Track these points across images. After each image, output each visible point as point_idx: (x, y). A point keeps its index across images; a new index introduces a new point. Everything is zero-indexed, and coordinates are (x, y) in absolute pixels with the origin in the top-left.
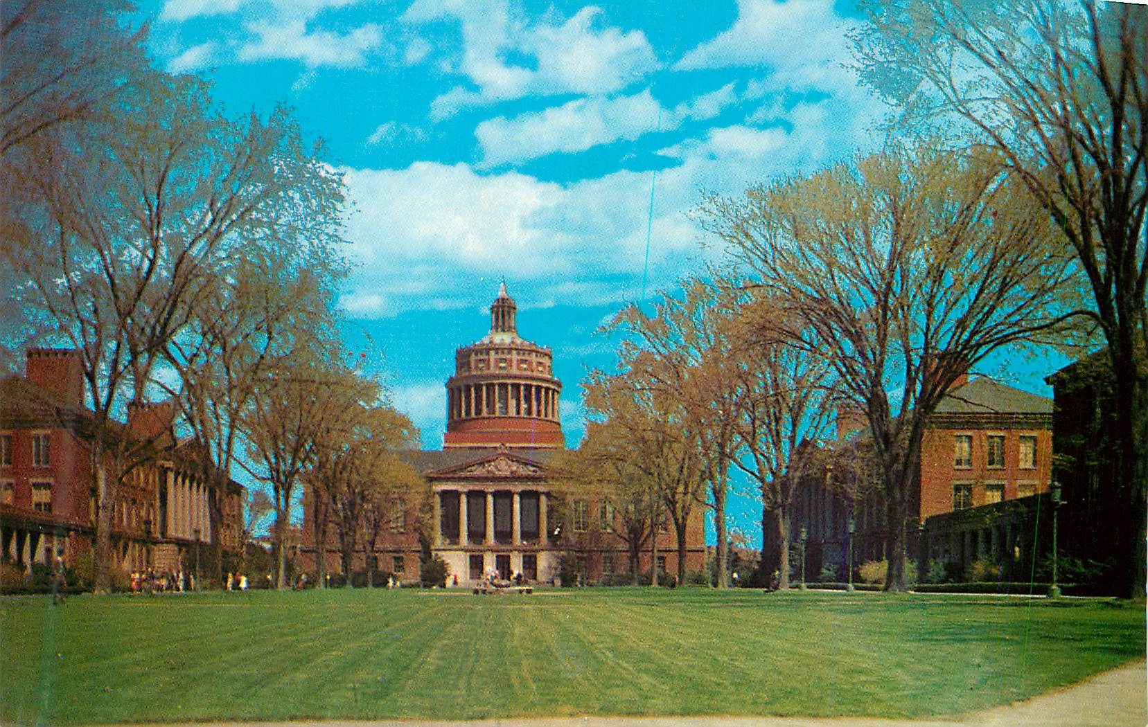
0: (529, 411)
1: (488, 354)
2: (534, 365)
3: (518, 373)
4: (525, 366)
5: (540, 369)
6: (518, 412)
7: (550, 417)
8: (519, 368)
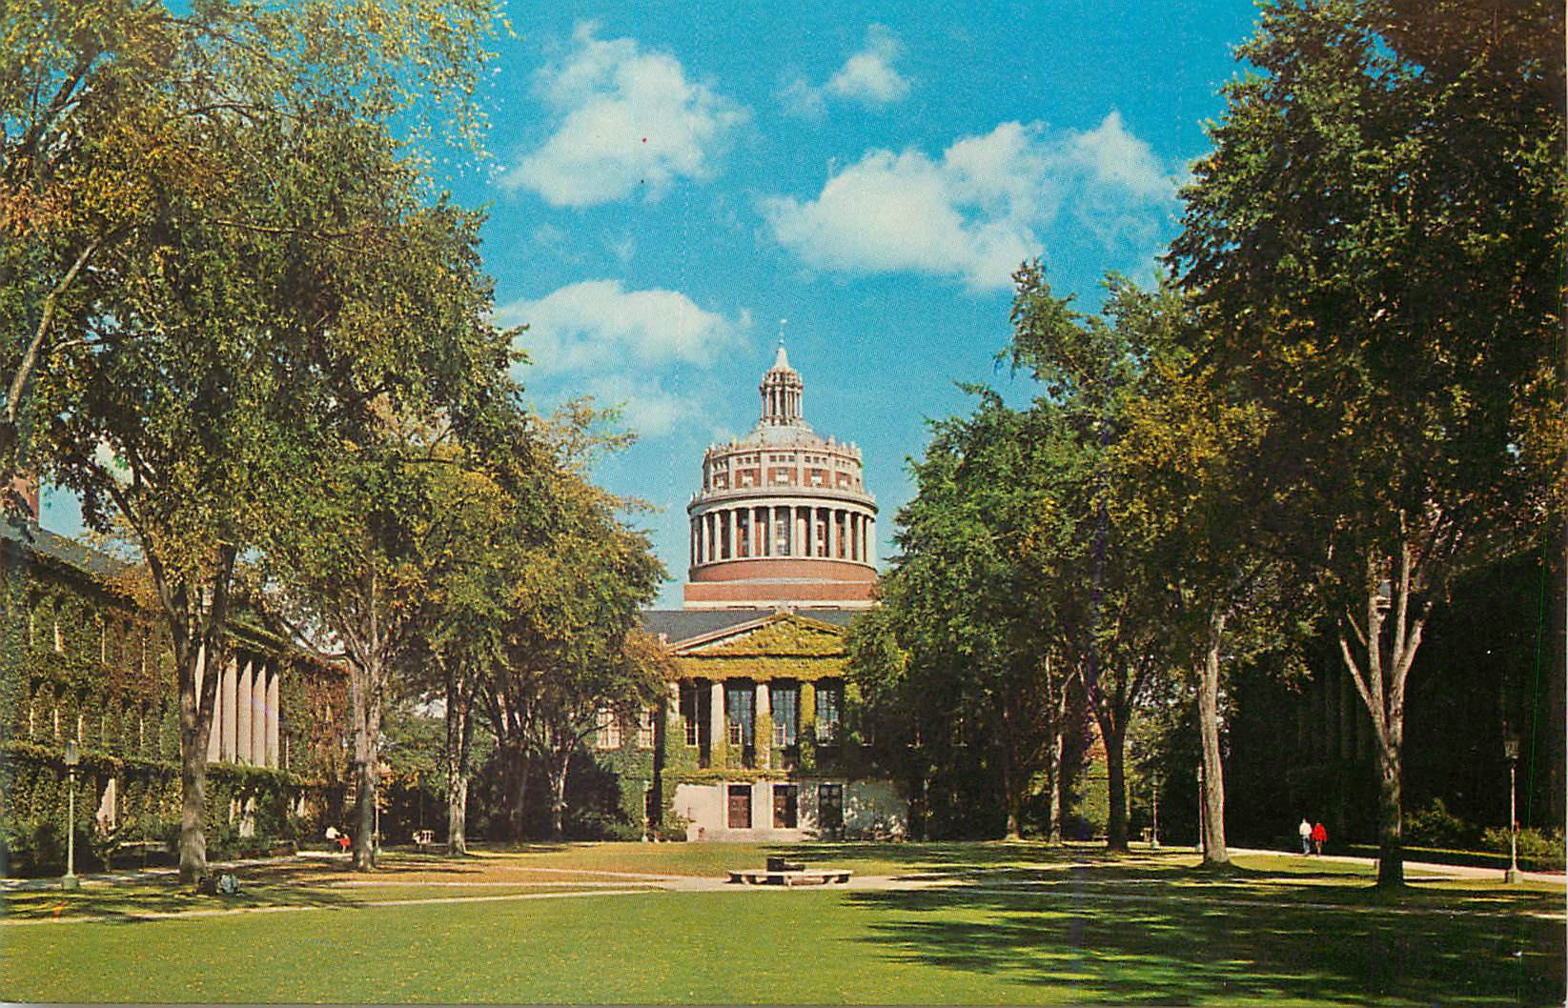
0: (826, 551)
1: (758, 460)
2: (833, 478)
3: (807, 491)
4: (819, 480)
5: (843, 483)
6: (808, 553)
7: (860, 560)
8: (808, 483)
